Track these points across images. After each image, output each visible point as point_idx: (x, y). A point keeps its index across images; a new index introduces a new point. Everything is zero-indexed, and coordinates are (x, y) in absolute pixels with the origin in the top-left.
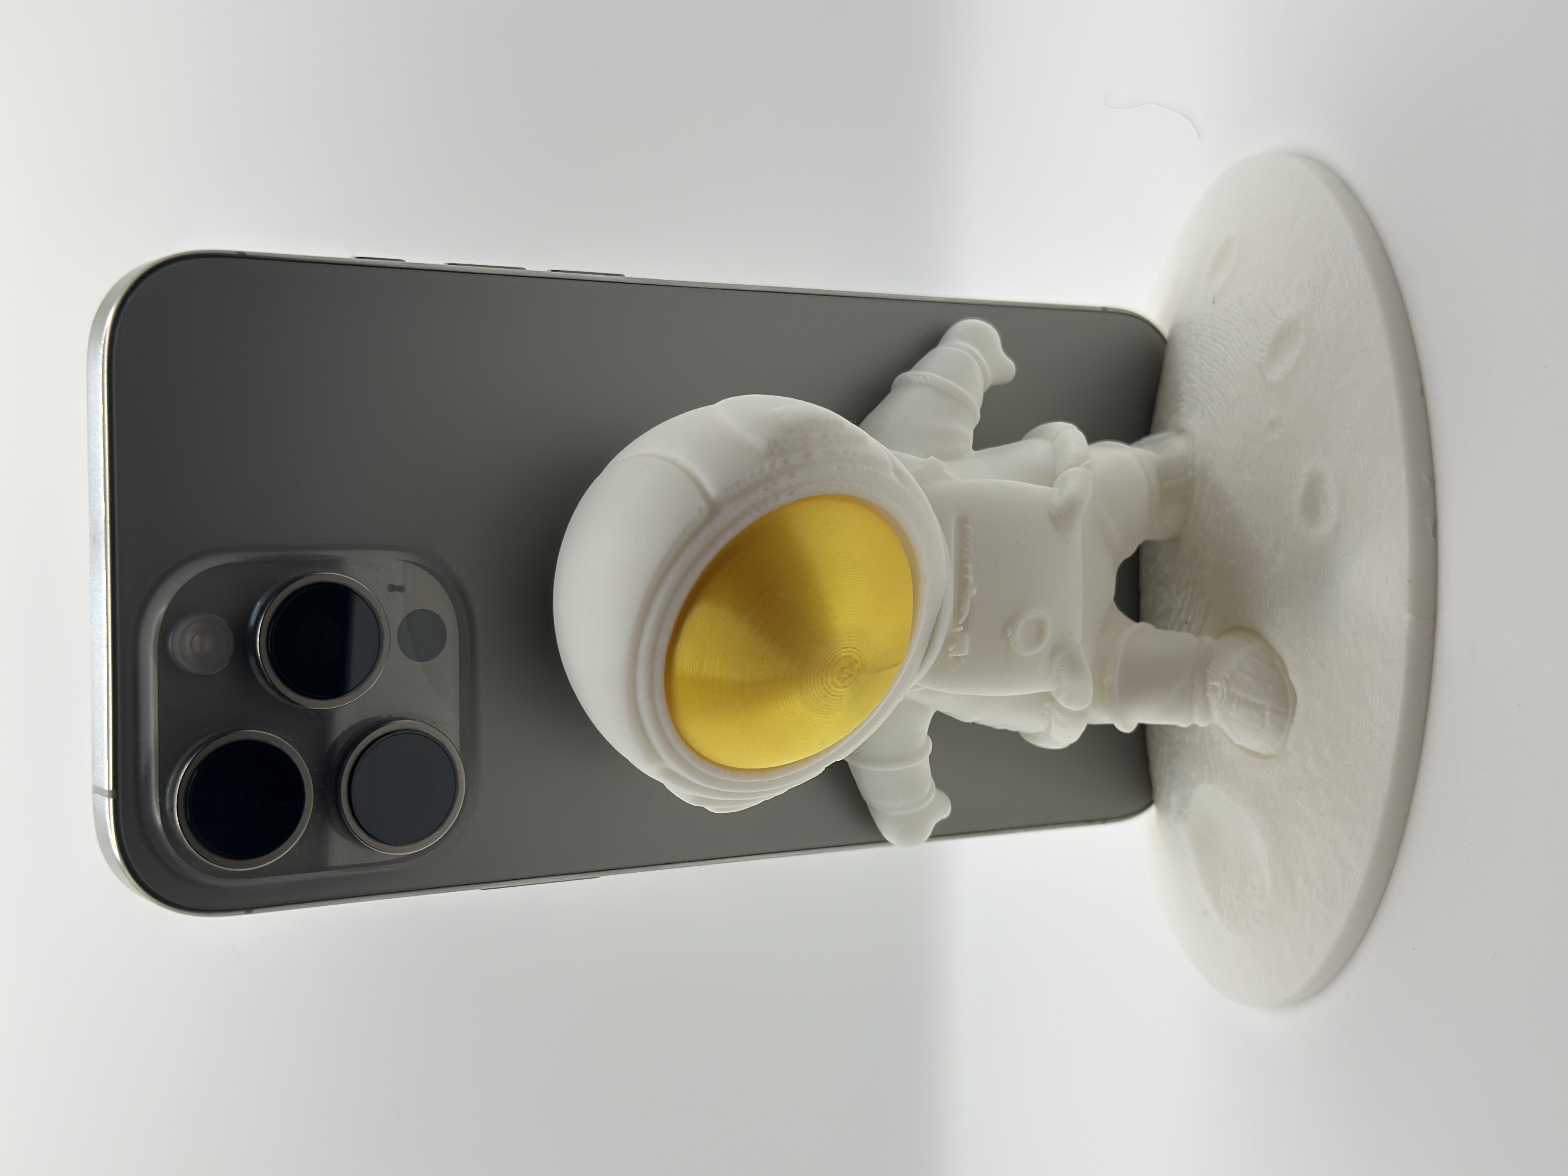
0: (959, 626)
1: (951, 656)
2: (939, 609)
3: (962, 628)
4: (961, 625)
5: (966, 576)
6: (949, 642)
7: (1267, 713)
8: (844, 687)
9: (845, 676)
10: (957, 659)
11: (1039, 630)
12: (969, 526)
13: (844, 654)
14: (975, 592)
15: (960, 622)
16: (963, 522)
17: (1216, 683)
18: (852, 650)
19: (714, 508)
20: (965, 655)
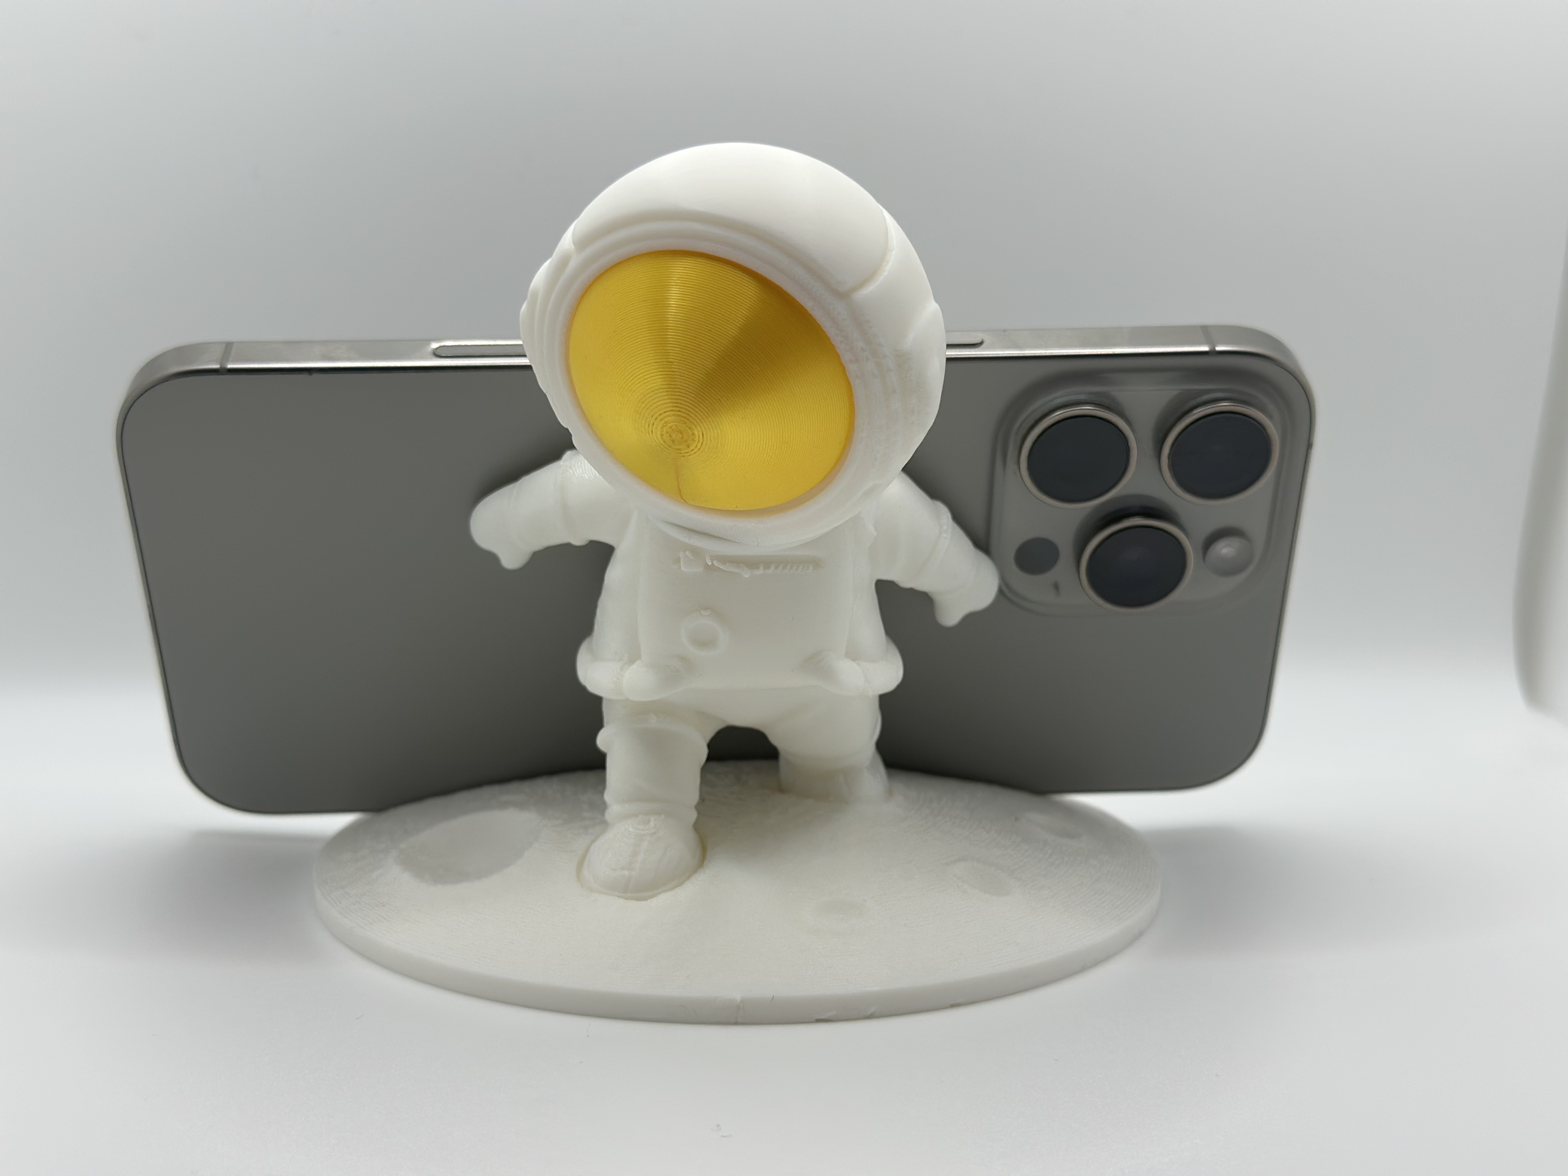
0: (712, 561)
1: (681, 555)
2: (729, 539)
3: (710, 564)
4: (713, 564)
5: (762, 568)
6: (696, 552)
7: (626, 873)
8: (662, 435)
9: (674, 436)
10: (677, 561)
11: (704, 642)
12: (811, 568)
13: (696, 432)
14: (747, 576)
15: (715, 562)
16: (816, 563)
17: (652, 824)
18: (701, 441)
19: (844, 296)
20: (682, 568)
